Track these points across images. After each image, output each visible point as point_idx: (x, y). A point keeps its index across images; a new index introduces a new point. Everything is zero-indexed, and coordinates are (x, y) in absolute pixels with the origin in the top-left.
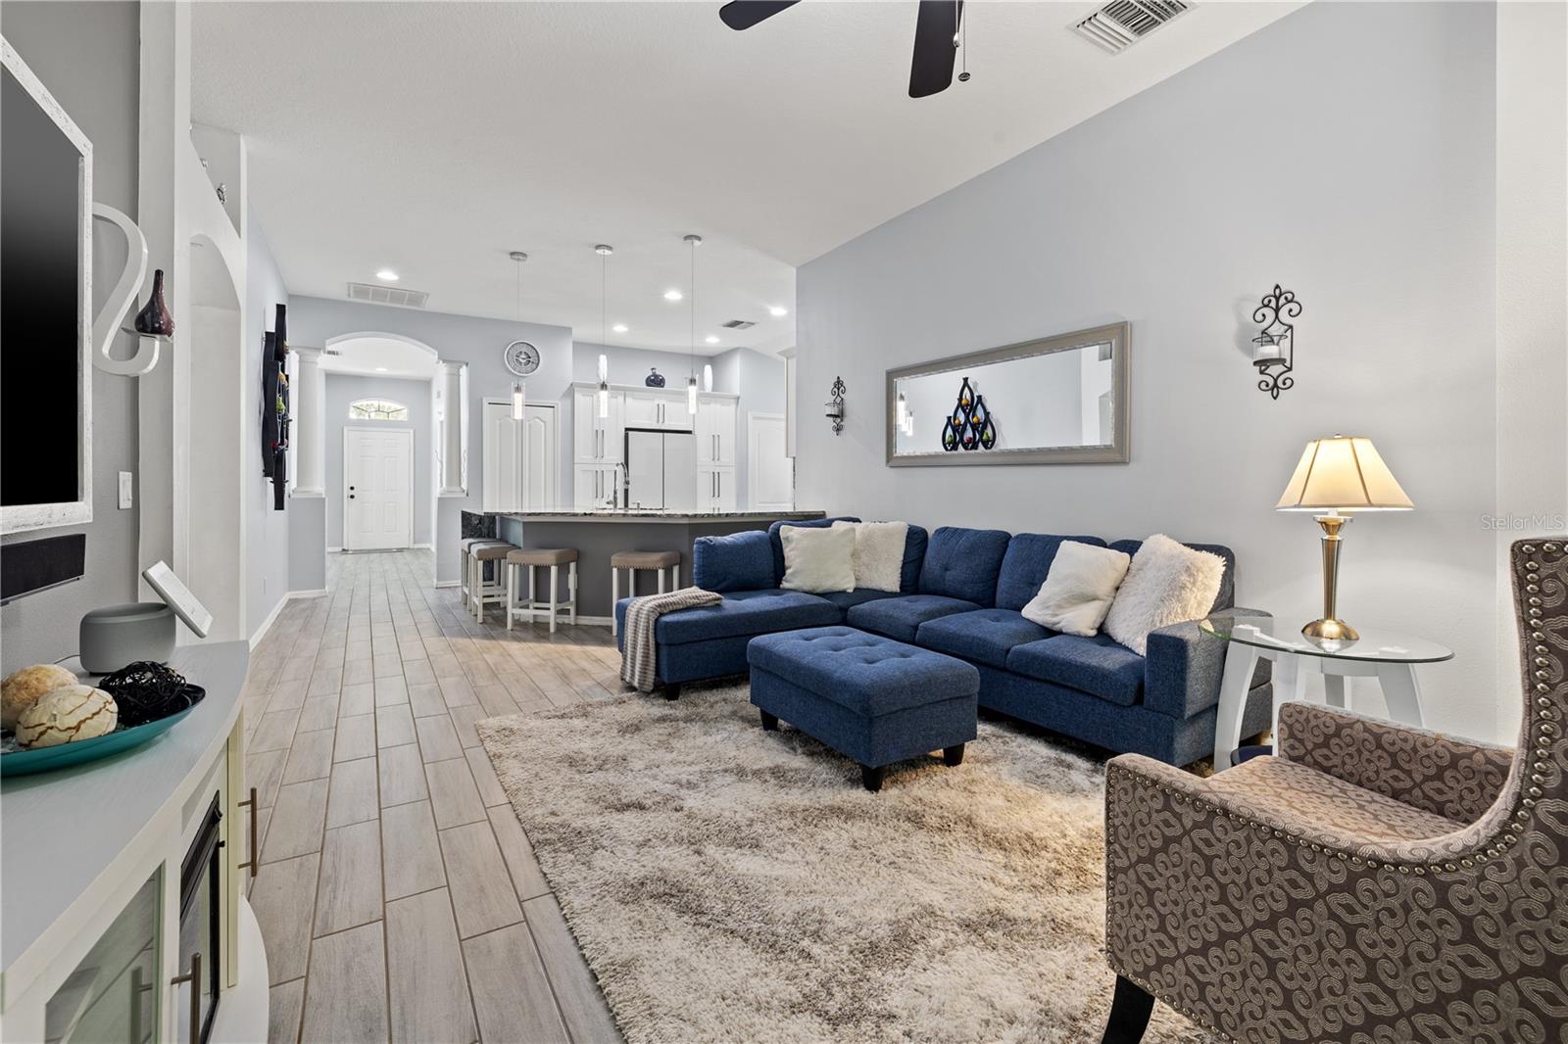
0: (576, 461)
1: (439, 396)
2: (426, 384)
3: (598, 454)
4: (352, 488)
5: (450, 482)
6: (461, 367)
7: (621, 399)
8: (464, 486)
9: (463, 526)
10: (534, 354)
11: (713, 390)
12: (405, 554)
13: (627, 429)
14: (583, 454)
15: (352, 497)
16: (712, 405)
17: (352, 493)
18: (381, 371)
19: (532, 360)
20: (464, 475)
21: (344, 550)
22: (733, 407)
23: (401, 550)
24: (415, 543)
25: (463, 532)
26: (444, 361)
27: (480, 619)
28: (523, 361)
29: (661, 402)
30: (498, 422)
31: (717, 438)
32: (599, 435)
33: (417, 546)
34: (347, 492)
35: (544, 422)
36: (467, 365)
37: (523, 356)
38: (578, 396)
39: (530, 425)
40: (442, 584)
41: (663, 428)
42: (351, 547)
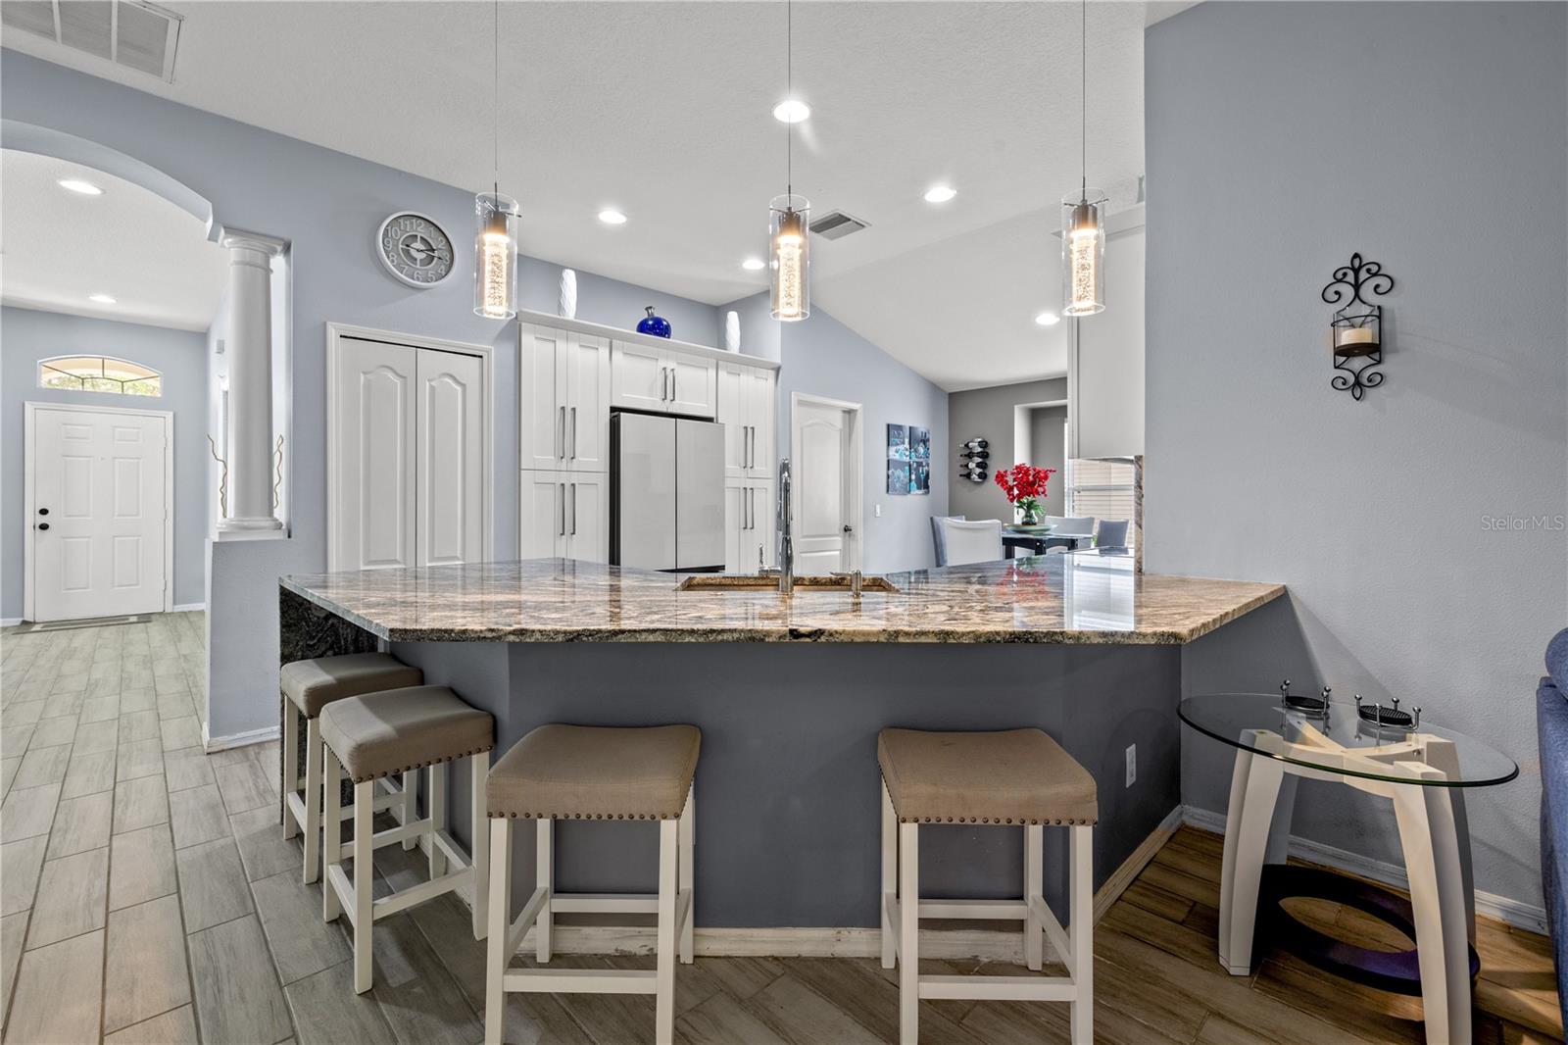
0: (523, 467)
1: (221, 350)
2: (200, 338)
3: (566, 451)
4: (44, 512)
5: (244, 507)
6: (274, 252)
7: (604, 352)
8: (281, 513)
9: (283, 626)
10: (442, 245)
11: (741, 350)
12: (154, 628)
13: (613, 409)
14: (537, 449)
15: (44, 527)
16: (743, 377)
17: (44, 519)
18: (102, 302)
19: (438, 254)
20: (281, 492)
21: (25, 623)
22: (771, 381)
23: (145, 618)
24: (175, 603)
25: (284, 642)
26: (230, 230)
27: (362, 977)
28: (420, 256)
29: (670, 365)
30: (362, 377)
31: (750, 431)
32: (566, 416)
33: (181, 608)
34: (31, 518)
35: (463, 386)
36: (287, 249)
37: (418, 245)
38: (528, 340)
39: (432, 388)
40: (225, 741)
41: (671, 410)
42: (43, 616)
